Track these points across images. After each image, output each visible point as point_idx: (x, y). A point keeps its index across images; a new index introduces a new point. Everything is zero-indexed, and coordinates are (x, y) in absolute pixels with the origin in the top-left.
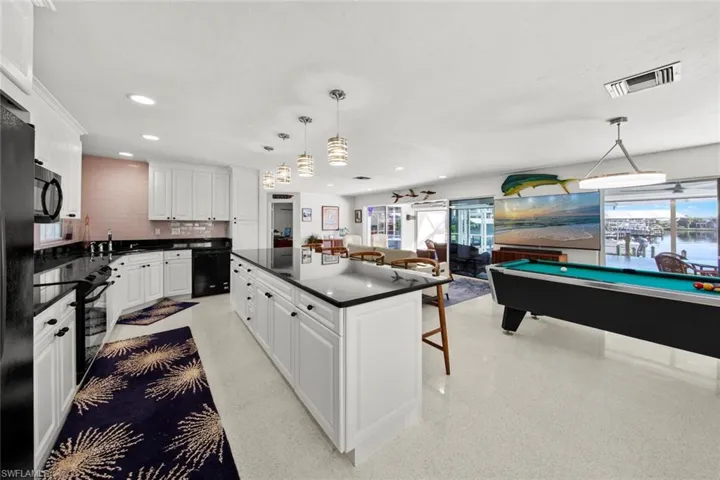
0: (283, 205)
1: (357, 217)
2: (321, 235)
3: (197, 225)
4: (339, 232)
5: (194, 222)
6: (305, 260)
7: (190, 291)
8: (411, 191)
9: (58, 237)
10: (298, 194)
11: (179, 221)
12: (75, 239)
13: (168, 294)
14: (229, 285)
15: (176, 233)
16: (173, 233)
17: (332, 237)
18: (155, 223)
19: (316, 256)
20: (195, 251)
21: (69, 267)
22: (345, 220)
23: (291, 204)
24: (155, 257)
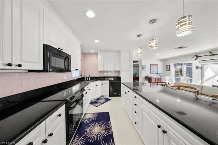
0: (136, 65)
1: (167, 68)
2: (150, 76)
3: (110, 72)
4: (158, 75)
5: (109, 71)
6: (144, 85)
7: (109, 94)
8: (210, 52)
9: (79, 75)
10: (141, 60)
11: (105, 71)
12: (83, 76)
13: (103, 95)
14: (120, 94)
15: (105, 75)
16: (104, 75)
17: (155, 77)
18: (100, 71)
19: (148, 84)
20: (110, 81)
21: (81, 84)
22: (161, 70)
23: (138, 64)
24: (99, 82)
